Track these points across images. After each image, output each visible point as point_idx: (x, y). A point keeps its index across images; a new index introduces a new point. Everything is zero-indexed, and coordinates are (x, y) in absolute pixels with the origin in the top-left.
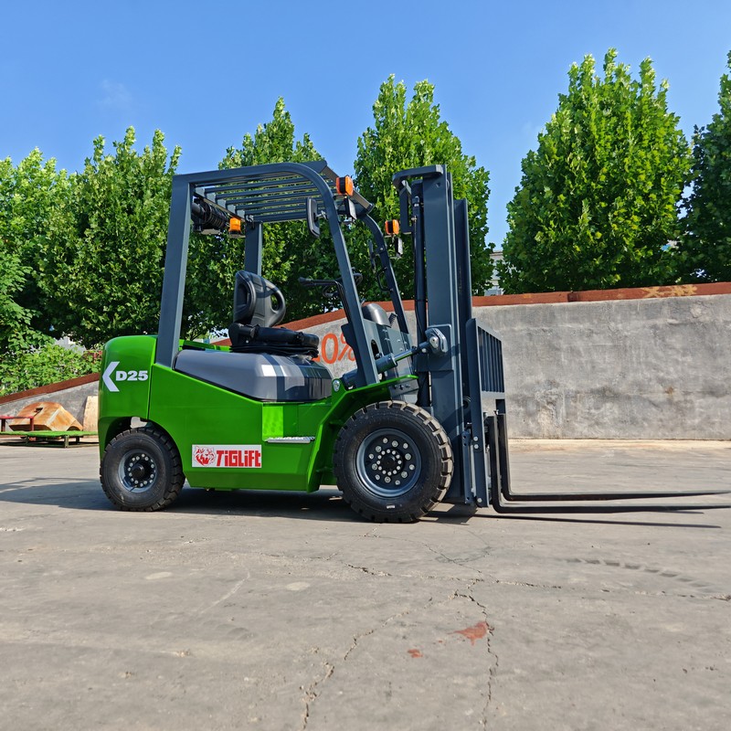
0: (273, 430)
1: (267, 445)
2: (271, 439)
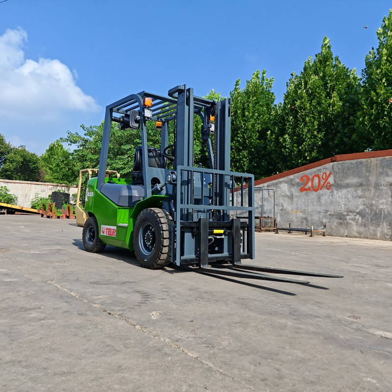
0: (123, 221)
1: (118, 227)
2: (120, 224)
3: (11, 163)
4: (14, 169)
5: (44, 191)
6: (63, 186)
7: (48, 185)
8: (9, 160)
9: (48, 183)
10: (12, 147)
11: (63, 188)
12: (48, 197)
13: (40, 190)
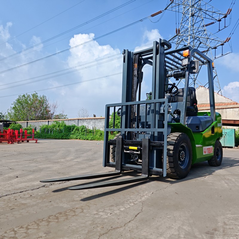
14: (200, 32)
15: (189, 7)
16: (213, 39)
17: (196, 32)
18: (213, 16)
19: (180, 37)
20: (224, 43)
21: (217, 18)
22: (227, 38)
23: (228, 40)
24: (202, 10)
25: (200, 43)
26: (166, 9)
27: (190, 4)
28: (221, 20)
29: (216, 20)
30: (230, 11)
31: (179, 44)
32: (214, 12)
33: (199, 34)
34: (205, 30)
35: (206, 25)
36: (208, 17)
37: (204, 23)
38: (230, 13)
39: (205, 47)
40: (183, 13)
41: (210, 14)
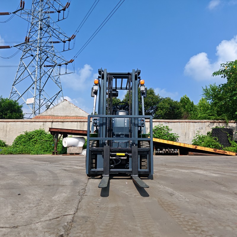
3: (162, 110)
4: (165, 114)
5: (202, 129)
6: (220, 122)
7: (205, 122)
8: (160, 108)
9: (205, 120)
10: (160, 98)
11: (221, 124)
12: (206, 135)
13: (198, 128)
14: (48, 47)
15: (39, 20)
16: (59, 57)
17: (44, 46)
18: (60, 36)
19: (27, 46)
20: (68, 63)
21: (63, 39)
22: (71, 60)
23: (71, 61)
24: (50, 27)
25: (48, 57)
26: (14, 13)
27: (40, 18)
28: (65, 42)
29: (62, 40)
30: (74, 37)
31: (26, 52)
32: (61, 33)
33: (47, 48)
34: (52, 47)
35: (54, 42)
36: (55, 35)
37: (52, 40)
38: (74, 38)
39: (51, 62)
40: (31, 23)
41: (57, 33)
